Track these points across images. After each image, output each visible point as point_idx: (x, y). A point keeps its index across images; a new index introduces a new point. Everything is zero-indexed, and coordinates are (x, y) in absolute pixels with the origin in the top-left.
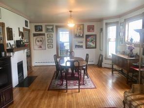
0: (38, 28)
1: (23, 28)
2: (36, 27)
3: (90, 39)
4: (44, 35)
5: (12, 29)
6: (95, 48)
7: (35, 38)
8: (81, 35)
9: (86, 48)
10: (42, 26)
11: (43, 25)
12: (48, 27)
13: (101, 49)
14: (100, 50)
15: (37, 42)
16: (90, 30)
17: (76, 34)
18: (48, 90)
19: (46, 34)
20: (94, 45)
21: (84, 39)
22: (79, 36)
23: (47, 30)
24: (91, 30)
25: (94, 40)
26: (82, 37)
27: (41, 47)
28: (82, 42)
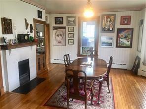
0: (59, 20)
1: (34, 19)
2: (56, 18)
3: (123, 34)
4: (64, 28)
5: (11, 20)
6: (130, 46)
7: (55, 31)
8: (111, 29)
9: (117, 46)
10: (62, 17)
11: (64, 16)
12: (69, 19)
13: (139, 49)
14: (137, 50)
15: (57, 37)
16: (124, 22)
17: (105, 28)
18: (45, 105)
19: (67, 27)
20: (128, 43)
21: (115, 34)
22: (108, 30)
23: (68, 22)
24: (126, 22)
25: (130, 37)
26: (113, 31)
27: (60, 42)
28: (112, 39)
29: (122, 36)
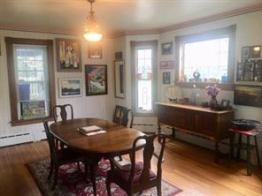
3: (94, 73)
6: (106, 93)
8: (76, 66)
9: (88, 94)
14: (116, 97)
20: (104, 88)
21: (82, 74)
22: (71, 68)
24: (96, 54)
26: (78, 69)
28: (78, 82)
29: (93, 77)
